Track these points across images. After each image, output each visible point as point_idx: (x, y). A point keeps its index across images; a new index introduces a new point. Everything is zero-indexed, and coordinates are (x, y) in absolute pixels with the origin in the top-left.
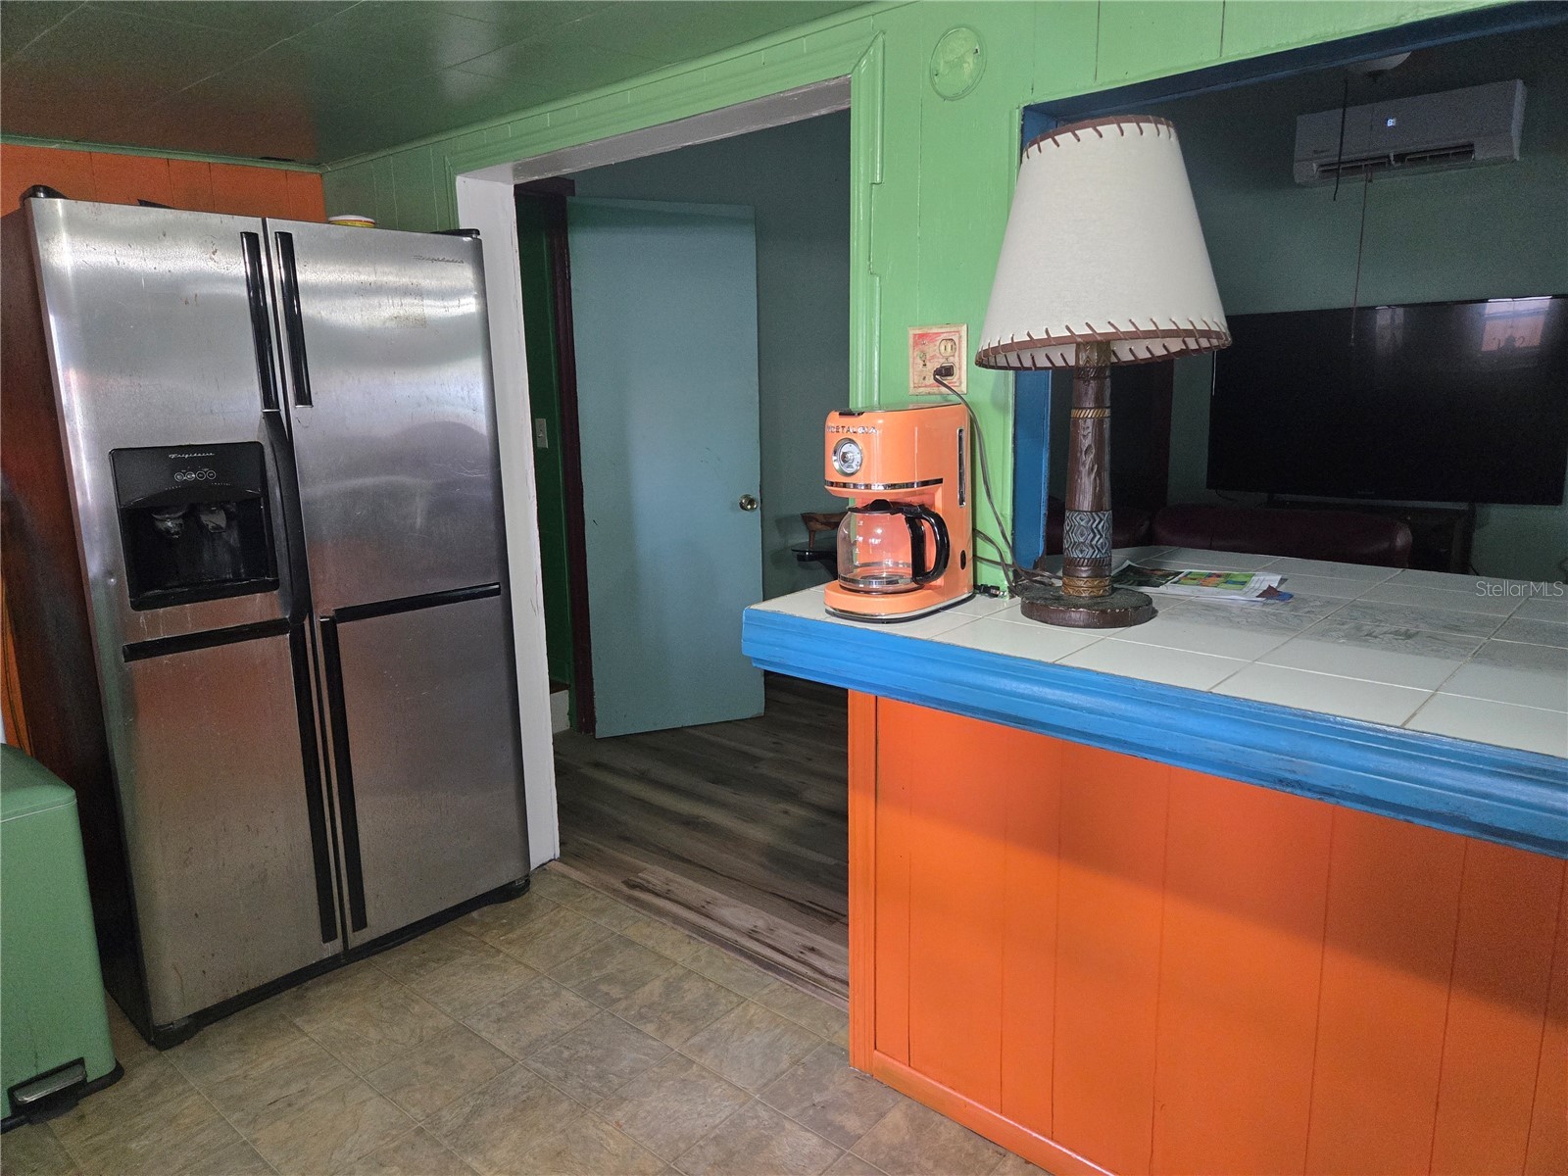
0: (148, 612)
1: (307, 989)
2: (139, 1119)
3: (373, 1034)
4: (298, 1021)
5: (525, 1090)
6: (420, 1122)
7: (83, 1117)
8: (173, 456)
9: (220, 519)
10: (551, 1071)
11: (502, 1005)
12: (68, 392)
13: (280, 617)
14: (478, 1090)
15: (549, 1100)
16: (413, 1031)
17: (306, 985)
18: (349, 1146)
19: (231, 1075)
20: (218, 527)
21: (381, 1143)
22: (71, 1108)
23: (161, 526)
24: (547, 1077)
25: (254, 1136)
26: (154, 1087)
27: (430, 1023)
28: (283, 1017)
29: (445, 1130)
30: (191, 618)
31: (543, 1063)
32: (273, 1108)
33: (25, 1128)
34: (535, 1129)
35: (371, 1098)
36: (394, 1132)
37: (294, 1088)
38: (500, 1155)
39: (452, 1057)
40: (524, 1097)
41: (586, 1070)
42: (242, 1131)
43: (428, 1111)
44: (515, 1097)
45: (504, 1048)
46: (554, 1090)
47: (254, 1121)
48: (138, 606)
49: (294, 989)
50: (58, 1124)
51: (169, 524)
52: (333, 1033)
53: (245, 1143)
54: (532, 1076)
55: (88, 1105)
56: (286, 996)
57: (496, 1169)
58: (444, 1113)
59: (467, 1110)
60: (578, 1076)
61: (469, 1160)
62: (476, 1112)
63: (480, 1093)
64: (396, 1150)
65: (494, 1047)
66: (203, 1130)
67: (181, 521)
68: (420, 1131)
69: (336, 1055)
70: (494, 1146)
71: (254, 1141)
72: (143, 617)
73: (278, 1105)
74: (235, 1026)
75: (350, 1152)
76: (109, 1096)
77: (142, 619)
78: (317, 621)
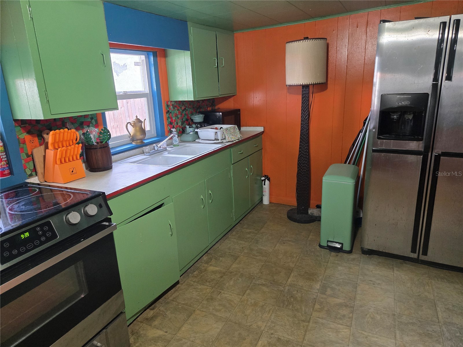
0: (381, 140)
1: (405, 263)
2: (345, 263)
3: (409, 285)
4: (395, 269)
5: (433, 331)
6: (396, 313)
7: (337, 256)
8: (398, 97)
9: (411, 117)
10: (447, 335)
11: (453, 306)
12: (377, 78)
13: (421, 150)
14: (419, 319)
15: (437, 340)
16: (419, 292)
17: (406, 262)
18: (375, 303)
19: (369, 268)
20: (409, 119)
21: (383, 309)
22: (337, 252)
23: (392, 117)
24: (444, 334)
25: (360, 284)
26: (354, 259)
27: (426, 294)
28: (393, 265)
29: (400, 320)
30: (392, 144)
31: (447, 330)
32: (370, 282)
33: (328, 251)
34: (423, 343)
35: (392, 298)
36: (388, 310)
37: (378, 282)
38: (407, 338)
39: (422, 306)
40: (430, 333)
41: (459, 344)
42: (359, 281)
43: (401, 313)
44: (428, 330)
45: (440, 317)
46: (441, 339)
47: (363, 281)
48: (379, 138)
49: (402, 261)
50: (333, 254)
51: (395, 117)
52: (400, 277)
53: (357, 284)
54: (440, 330)
55: (340, 254)
56: (399, 261)
57: (401, 340)
58: (404, 316)
59: (411, 321)
60: (454, 343)
61: (398, 332)
62: (413, 324)
63: (419, 321)
64: (384, 314)
65: (437, 313)
66: (353, 275)
67: (398, 116)
68: (394, 315)
69: (395, 282)
70: (408, 335)
71: (359, 285)
72: (379, 141)
73: (371, 282)
74: (381, 259)
75: (374, 305)
76: (345, 255)
77: (379, 142)
78: (434, 154)
